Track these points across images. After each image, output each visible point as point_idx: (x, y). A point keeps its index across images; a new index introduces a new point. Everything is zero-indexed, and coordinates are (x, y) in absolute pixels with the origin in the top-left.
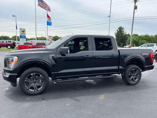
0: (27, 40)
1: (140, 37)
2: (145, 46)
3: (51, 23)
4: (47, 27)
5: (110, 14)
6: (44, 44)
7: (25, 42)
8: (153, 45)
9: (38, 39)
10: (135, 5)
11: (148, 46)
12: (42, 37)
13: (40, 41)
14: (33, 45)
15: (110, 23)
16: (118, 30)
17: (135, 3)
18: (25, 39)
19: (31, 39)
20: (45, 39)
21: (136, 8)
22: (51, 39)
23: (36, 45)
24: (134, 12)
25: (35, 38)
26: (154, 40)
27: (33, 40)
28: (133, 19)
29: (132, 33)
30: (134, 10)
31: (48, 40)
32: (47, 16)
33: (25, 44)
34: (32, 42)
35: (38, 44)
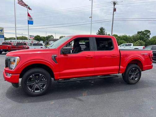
0: (6, 39)
1: (119, 37)
2: (123, 46)
3: (33, 21)
4: (28, 27)
5: (92, 15)
6: (25, 44)
7: (4, 41)
8: (131, 45)
9: (18, 38)
10: (114, 7)
11: (126, 45)
12: (23, 37)
13: (21, 41)
14: (13, 44)
15: (91, 24)
16: (99, 30)
17: (114, 6)
18: (4, 39)
19: (10, 39)
20: (26, 38)
21: (115, 10)
22: (32, 39)
23: (16, 45)
24: (113, 14)
25: (15, 37)
26: (131, 40)
27: (13, 39)
28: (113, 20)
29: (112, 33)
30: (114, 12)
31: (30, 40)
32: (27, 15)
33: (3, 43)
34: (11, 41)
35: (18, 44)
